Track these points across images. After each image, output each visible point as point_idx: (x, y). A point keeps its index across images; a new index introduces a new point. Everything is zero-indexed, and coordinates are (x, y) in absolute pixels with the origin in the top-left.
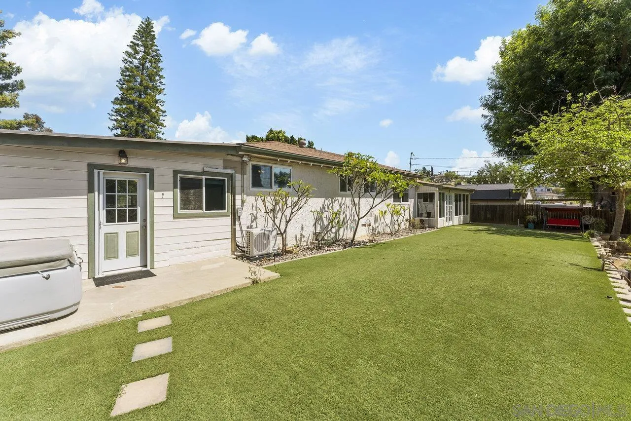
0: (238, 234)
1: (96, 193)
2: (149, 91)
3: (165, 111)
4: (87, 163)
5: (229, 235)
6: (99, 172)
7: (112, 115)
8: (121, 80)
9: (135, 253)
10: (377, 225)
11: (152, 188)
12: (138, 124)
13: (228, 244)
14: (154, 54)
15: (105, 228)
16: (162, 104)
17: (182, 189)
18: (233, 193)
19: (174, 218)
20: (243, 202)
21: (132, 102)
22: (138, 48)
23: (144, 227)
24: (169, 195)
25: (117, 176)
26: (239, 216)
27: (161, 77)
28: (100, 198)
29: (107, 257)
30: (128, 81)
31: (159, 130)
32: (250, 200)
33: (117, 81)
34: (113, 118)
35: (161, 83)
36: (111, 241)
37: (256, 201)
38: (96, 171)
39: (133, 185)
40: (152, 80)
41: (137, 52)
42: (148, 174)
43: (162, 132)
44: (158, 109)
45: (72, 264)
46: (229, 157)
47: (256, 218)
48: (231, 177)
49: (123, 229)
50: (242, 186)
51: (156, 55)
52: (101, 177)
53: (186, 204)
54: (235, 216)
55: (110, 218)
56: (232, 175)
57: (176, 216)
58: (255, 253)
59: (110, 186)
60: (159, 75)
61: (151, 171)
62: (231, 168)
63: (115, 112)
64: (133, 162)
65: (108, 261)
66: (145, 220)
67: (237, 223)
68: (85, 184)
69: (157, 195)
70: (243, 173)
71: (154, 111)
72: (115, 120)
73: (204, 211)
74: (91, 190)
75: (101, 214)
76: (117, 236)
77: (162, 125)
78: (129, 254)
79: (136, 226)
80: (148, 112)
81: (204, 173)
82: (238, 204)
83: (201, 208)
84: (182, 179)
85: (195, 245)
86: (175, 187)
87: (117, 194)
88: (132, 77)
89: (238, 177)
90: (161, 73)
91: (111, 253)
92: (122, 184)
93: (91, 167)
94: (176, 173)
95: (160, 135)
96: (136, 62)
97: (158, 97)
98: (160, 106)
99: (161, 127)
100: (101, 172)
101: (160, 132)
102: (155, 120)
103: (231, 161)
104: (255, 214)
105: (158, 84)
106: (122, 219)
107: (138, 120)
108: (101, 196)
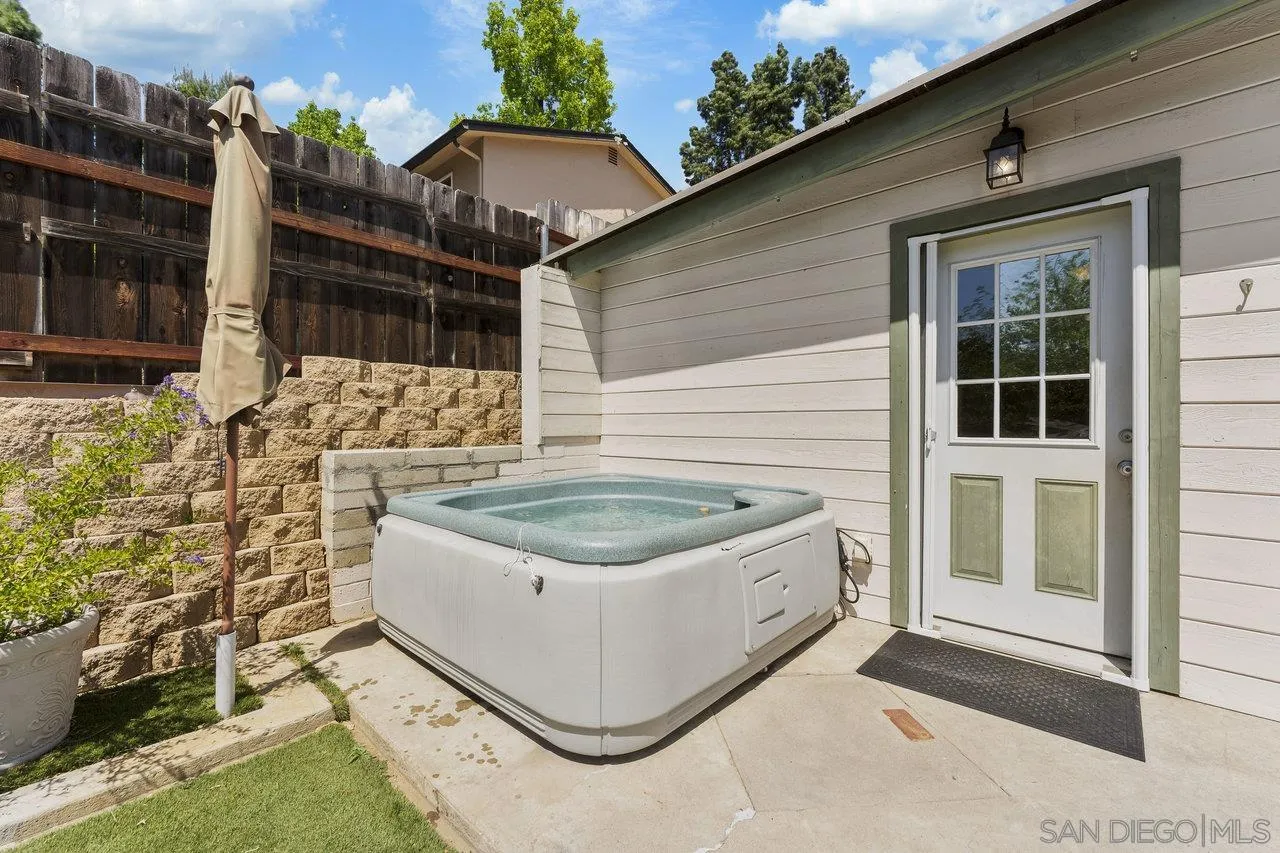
1: (914, 318)
4: (888, 225)
6: (923, 247)
9: (1076, 584)
28: (928, 344)
29: (961, 568)
38: (914, 243)
42: (1141, 197)
49: (1022, 467)
52: (932, 262)
55: (973, 419)
61: (1160, 174)
66: (1126, 436)
68: (882, 298)
74: (899, 312)
75: (943, 400)
76: (999, 493)
78: (1050, 580)
79: (1085, 460)
87: (999, 322)
91: (975, 554)
93: (902, 235)
100: (932, 240)
106: (1019, 423)
108: (930, 331)
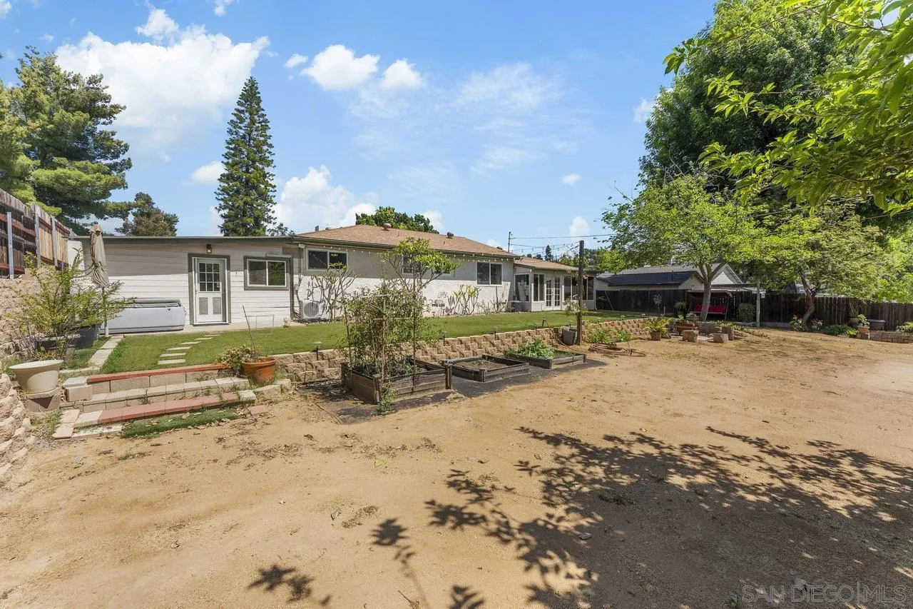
0: (296, 304)
1: (194, 272)
2: (257, 164)
3: (275, 186)
4: (187, 253)
5: (289, 304)
7: (220, 194)
8: (226, 154)
9: (218, 312)
10: (453, 306)
11: (229, 269)
12: (246, 203)
13: (288, 311)
14: (261, 119)
15: (199, 295)
16: (271, 177)
17: (250, 270)
18: (292, 274)
19: (245, 290)
20: (300, 280)
21: (239, 178)
22: (243, 115)
23: (224, 295)
24: (241, 273)
25: (207, 261)
26: (297, 291)
27: (271, 146)
28: (195, 276)
29: (201, 313)
30: (234, 155)
31: (269, 207)
32: (307, 279)
33: (223, 155)
34: (221, 197)
35: (270, 153)
36: (203, 302)
37: (312, 279)
38: (193, 258)
39: (216, 267)
40: (260, 151)
41: (242, 121)
42: (226, 260)
43: (272, 210)
44: (267, 184)
45: (180, 305)
46: (288, 246)
47: (312, 293)
48: (290, 261)
49: (211, 296)
50: (300, 268)
51: (263, 121)
52: (196, 262)
53: (254, 280)
54: (293, 291)
55: (202, 288)
56: (290, 259)
57: (246, 288)
58: (305, 317)
59: (202, 266)
60: (267, 144)
61: (228, 257)
62: (289, 254)
63: (222, 190)
64: (216, 252)
65: (202, 316)
66: (225, 291)
67: (295, 296)
68: (187, 266)
69: (232, 274)
70: (300, 257)
71: (263, 186)
72: (222, 200)
73: (268, 286)
74: (190, 270)
75: (197, 286)
76: (207, 300)
77: (271, 201)
78: (215, 312)
79: (219, 295)
80: (255, 187)
81: (267, 258)
82: (296, 281)
83: (266, 284)
84: (250, 262)
85: (261, 309)
86: (245, 268)
87: (206, 273)
88: (238, 150)
89: (296, 261)
90: (269, 141)
91: (204, 310)
92: (209, 266)
93: (190, 256)
94: (245, 258)
95: (270, 214)
96: (242, 132)
97: (267, 170)
98: (269, 181)
99: (271, 205)
100: (196, 258)
101: (269, 210)
102: (263, 196)
103: (289, 248)
104: (311, 290)
105: (267, 155)
106: (210, 288)
107: (245, 199)
108: (196, 274)
